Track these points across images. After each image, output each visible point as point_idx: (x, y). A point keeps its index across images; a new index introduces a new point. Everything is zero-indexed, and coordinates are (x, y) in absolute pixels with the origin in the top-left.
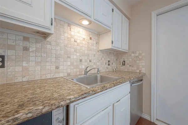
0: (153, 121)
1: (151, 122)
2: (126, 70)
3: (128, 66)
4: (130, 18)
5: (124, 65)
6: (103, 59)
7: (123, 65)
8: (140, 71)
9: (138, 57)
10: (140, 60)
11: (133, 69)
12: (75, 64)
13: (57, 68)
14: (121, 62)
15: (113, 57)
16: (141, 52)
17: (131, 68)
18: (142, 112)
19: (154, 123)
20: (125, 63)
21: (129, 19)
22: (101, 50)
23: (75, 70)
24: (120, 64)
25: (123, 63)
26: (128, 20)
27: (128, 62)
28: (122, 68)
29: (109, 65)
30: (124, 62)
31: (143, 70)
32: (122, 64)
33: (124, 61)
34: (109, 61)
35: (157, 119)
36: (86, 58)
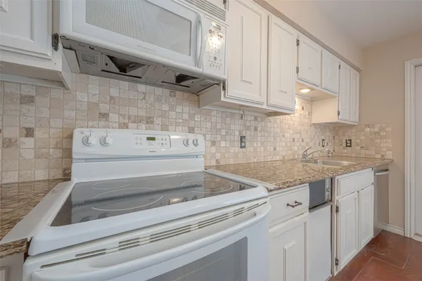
0: (408, 236)
1: (405, 237)
2: (354, 155)
3: (359, 148)
4: (361, 69)
5: (350, 146)
6: (316, 137)
7: (347, 146)
8: (382, 156)
9: (379, 134)
10: (382, 138)
11: (367, 152)
12: (288, 144)
13: (275, 149)
14: (344, 141)
15: (328, 134)
16: (384, 125)
17: (363, 151)
18: (388, 223)
19: (411, 239)
20: (351, 143)
21: (358, 70)
22: (313, 124)
23: (289, 152)
24: (342, 145)
25: (347, 143)
26: (358, 73)
27: (358, 141)
28: (346, 151)
29: (323, 146)
30: (349, 142)
31: (389, 155)
32: (344, 145)
33: (350, 140)
34: (323, 140)
35: (416, 234)
36: (299, 135)
